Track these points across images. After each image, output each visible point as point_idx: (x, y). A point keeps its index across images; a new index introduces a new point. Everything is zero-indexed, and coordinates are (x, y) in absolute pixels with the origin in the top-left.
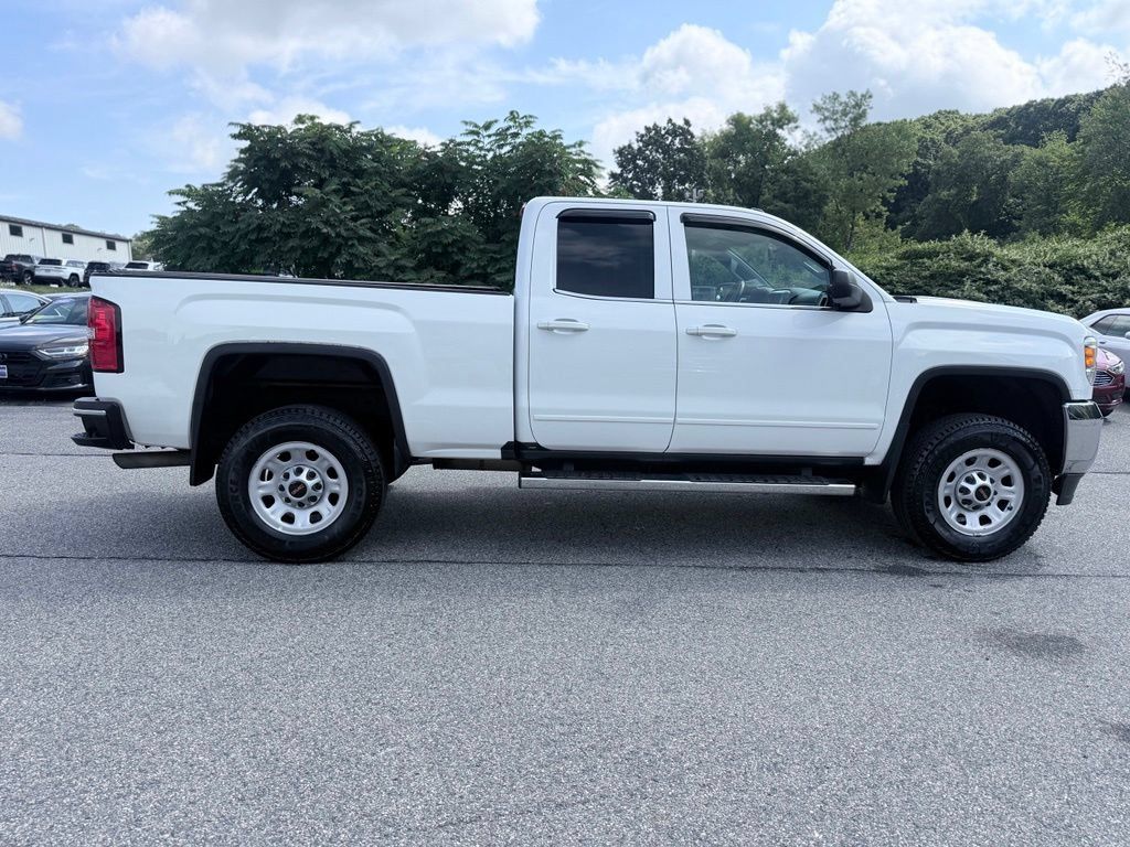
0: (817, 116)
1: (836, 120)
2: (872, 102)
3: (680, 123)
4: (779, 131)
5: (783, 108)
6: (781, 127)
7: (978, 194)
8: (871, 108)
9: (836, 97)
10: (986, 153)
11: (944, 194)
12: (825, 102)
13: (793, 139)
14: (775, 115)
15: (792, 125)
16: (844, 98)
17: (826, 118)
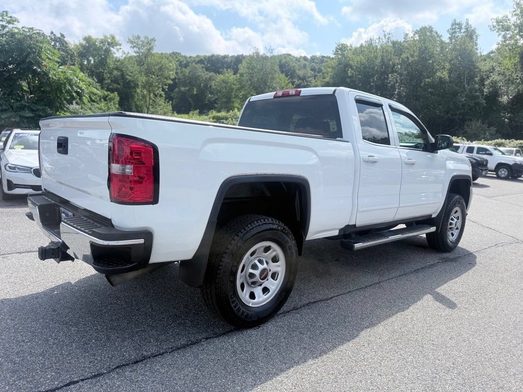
0: (130, 45)
1: (139, 49)
2: (156, 43)
3: (59, 35)
4: (112, 49)
5: (113, 38)
6: (113, 47)
7: (197, 91)
8: (155, 46)
9: (138, 38)
10: (200, 74)
11: (183, 89)
12: (134, 39)
13: (118, 53)
14: (109, 40)
15: (118, 47)
16: (142, 39)
17: (134, 47)
